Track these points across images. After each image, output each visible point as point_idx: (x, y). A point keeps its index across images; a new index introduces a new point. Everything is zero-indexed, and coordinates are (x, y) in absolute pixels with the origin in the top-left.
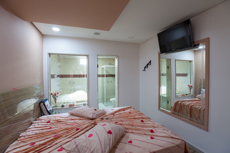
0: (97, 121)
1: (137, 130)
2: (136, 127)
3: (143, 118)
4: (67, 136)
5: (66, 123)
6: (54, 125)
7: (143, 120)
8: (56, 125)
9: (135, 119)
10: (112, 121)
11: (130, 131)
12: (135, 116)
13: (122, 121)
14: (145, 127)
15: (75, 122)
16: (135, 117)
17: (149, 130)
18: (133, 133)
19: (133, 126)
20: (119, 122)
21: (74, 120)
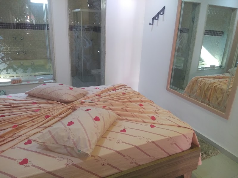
0: (75, 105)
1: (133, 117)
2: (133, 113)
3: (142, 101)
4: (33, 125)
5: (25, 108)
6: (7, 111)
7: (142, 103)
8: (10, 111)
9: (131, 102)
10: (97, 104)
11: (124, 118)
12: (131, 98)
13: (112, 105)
14: (144, 112)
15: (40, 107)
16: (131, 100)
17: (149, 116)
18: (128, 120)
19: (128, 112)
20: (108, 107)
21: (37, 104)
